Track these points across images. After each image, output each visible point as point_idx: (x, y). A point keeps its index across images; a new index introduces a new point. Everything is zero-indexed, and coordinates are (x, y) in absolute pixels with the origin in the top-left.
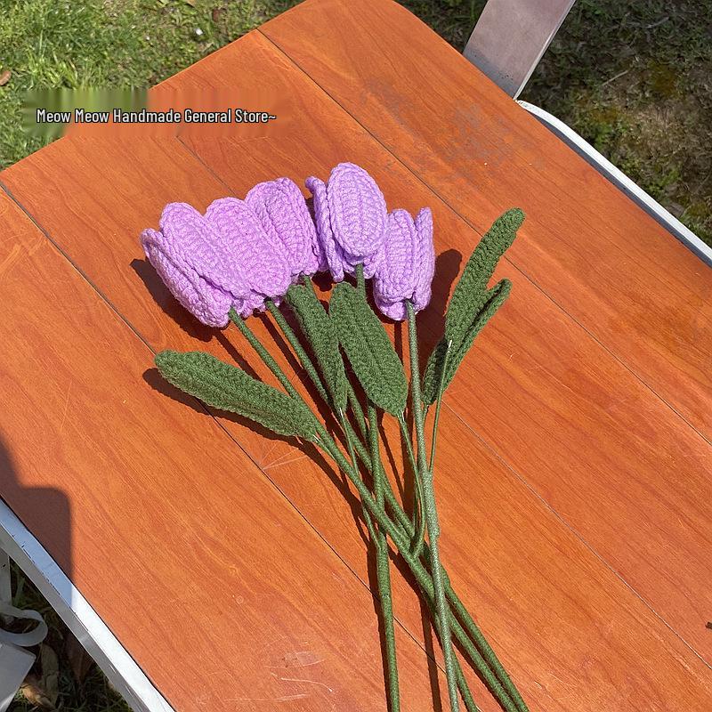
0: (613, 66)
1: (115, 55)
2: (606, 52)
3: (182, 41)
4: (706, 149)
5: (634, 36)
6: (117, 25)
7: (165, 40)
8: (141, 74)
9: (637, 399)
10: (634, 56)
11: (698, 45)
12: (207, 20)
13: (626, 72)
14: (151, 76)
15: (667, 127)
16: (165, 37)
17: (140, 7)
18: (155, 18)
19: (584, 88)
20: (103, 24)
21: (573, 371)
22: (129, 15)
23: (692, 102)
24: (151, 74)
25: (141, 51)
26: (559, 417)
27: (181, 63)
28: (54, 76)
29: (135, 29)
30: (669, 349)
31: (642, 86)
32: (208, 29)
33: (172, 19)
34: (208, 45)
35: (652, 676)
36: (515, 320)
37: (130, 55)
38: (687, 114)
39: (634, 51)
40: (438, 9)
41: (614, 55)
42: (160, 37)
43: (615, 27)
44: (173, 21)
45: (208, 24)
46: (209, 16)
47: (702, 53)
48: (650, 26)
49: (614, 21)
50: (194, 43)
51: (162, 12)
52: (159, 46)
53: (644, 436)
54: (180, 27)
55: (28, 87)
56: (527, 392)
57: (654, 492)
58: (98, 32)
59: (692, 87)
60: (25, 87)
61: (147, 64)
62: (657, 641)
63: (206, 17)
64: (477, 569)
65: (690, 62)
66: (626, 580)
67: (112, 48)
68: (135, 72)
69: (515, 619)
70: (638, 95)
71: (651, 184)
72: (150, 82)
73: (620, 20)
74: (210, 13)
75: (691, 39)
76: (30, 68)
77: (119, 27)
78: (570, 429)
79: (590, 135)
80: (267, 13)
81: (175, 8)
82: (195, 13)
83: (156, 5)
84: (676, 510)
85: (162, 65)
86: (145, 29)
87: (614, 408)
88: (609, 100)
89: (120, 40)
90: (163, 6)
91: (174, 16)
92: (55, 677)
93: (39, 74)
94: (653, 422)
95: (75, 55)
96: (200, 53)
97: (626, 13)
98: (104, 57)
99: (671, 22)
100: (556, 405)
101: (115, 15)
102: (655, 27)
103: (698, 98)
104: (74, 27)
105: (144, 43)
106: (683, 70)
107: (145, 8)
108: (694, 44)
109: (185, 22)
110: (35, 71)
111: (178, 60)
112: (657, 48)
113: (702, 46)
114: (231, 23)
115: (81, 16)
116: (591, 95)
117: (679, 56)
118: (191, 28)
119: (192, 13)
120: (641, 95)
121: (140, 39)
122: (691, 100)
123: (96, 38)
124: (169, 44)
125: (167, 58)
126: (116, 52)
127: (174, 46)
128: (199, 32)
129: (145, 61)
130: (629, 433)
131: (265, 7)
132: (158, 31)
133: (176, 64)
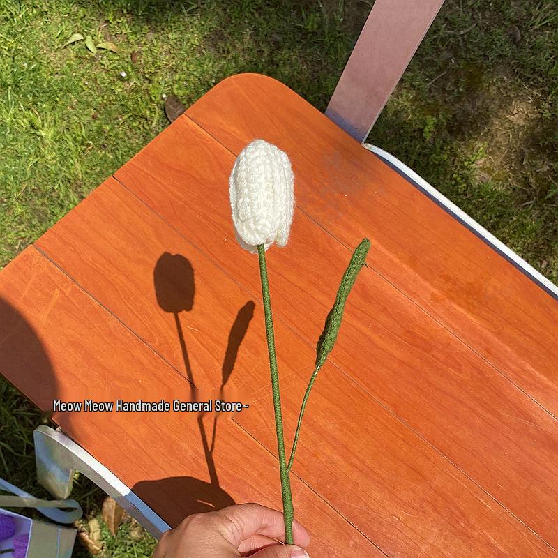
0: (435, 69)
1: (65, 100)
2: (429, 58)
3: (112, 82)
4: (505, 128)
5: (450, 42)
6: (62, 74)
7: (99, 83)
8: (86, 113)
9: (449, 344)
10: (450, 59)
11: (499, 45)
12: (127, 62)
13: (445, 73)
14: (93, 113)
15: (476, 114)
16: (99, 80)
17: (76, 57)
18: (88, 65)
19: (414, 89)
20: (51, 74)
21: (409, 331)
22: (69, 65)
23: (495, 92)
24: (93, 112)
25: (83, 93)
26: (401, 362)
27: (113, 100)
28: (23, 122)
29: (76, 76)
30: (470, 310)
31: (456, 84)
32: (130, 70)
33: (102, 64)
34: (132, 84)
35: (461, 507)
36: (370, 302)
37: (75, 97)
38: (491, 103)
39: (449, 55)
40: (300, 34)
41: (435, 60)
42: (95, 81)
43: (435, 37)
44: (103, 66)
45: (129, 66)
46: (129, 60)
47: (502, 51)
48: (462, 33)
49: (434, 31)
50: (121, 83)
51: (93, 59)
52: (95, 88)
53: (454, 368)
54: (108, 71)
55: (6, 132)
56: (380, 349)
57: (461, 402)
58: (49, 82)
59: (495, 80)
60: (3, 133)
61: (89, 105)
62: (463, 488)
63: (127, 60)
64: (356, 456)
65: (492, 60)
66: (444, 454)
67: (62, 94)
68: (81, 111)
69: (380, 483)
70: (454, 91)
71: (465, 160)
72: (93, 118)
73: (439, 30)
74: (130, 57)
75: (493, 40)
76: (5, 117)
77: (64, 76)
78: (408, 368)
79: (420, 126)
80: (172, 52)
81: (102, 55)
82: (118, 58)
83: (89, 55)
84: (474, 411)
85: (100, 104)
86: (83, 75)
87: (435, 352)
88: (433, 97)
89: (67, 87)
90: (94, 55)
91: (102, 62)
92: (98, 533)
93: (12, 121)
94: (459, 359)
95: (35, 103)
96: (126, 90)
97: (443, 24)
98: (57, 102)
99: (478, 28)
100: (398, 354)
101: (59, 66)
102: (466, 34)
103: (499, 88)
104: (31, 80)
105: (84, 87)
106: (488, 67)
107: (80, 58)
108: (496, 44)
109: (112, 66)
110: (9, 119)
111: (111, 98)
112: (467, 51)
113: (501, 45)
114: (146, 63)
115: (34, 70)
116: (418, 94)
117: (485, 56)
118: (117, 71)
119: (116, 58)
120: (456, 91)
121: (81, 84)
122: (494, 90)
123: (48, 87)
124: (102, 85)
125: (103, 97)
126: (65, 97)
127: (106, 87)
128: (124, 74)
129: (87, 102)
130: (445, 367)
131: (169, 47)
132: (93, 76)
133: (110, 101)
